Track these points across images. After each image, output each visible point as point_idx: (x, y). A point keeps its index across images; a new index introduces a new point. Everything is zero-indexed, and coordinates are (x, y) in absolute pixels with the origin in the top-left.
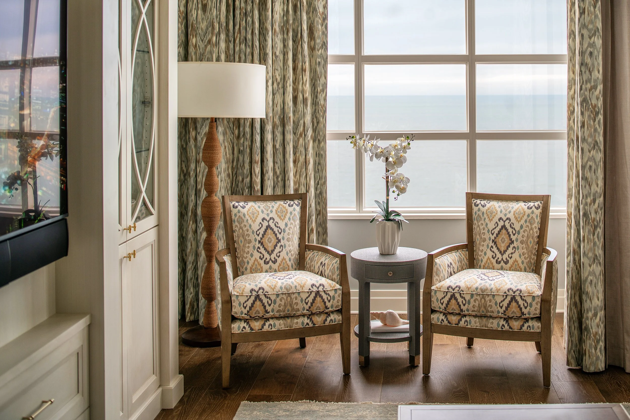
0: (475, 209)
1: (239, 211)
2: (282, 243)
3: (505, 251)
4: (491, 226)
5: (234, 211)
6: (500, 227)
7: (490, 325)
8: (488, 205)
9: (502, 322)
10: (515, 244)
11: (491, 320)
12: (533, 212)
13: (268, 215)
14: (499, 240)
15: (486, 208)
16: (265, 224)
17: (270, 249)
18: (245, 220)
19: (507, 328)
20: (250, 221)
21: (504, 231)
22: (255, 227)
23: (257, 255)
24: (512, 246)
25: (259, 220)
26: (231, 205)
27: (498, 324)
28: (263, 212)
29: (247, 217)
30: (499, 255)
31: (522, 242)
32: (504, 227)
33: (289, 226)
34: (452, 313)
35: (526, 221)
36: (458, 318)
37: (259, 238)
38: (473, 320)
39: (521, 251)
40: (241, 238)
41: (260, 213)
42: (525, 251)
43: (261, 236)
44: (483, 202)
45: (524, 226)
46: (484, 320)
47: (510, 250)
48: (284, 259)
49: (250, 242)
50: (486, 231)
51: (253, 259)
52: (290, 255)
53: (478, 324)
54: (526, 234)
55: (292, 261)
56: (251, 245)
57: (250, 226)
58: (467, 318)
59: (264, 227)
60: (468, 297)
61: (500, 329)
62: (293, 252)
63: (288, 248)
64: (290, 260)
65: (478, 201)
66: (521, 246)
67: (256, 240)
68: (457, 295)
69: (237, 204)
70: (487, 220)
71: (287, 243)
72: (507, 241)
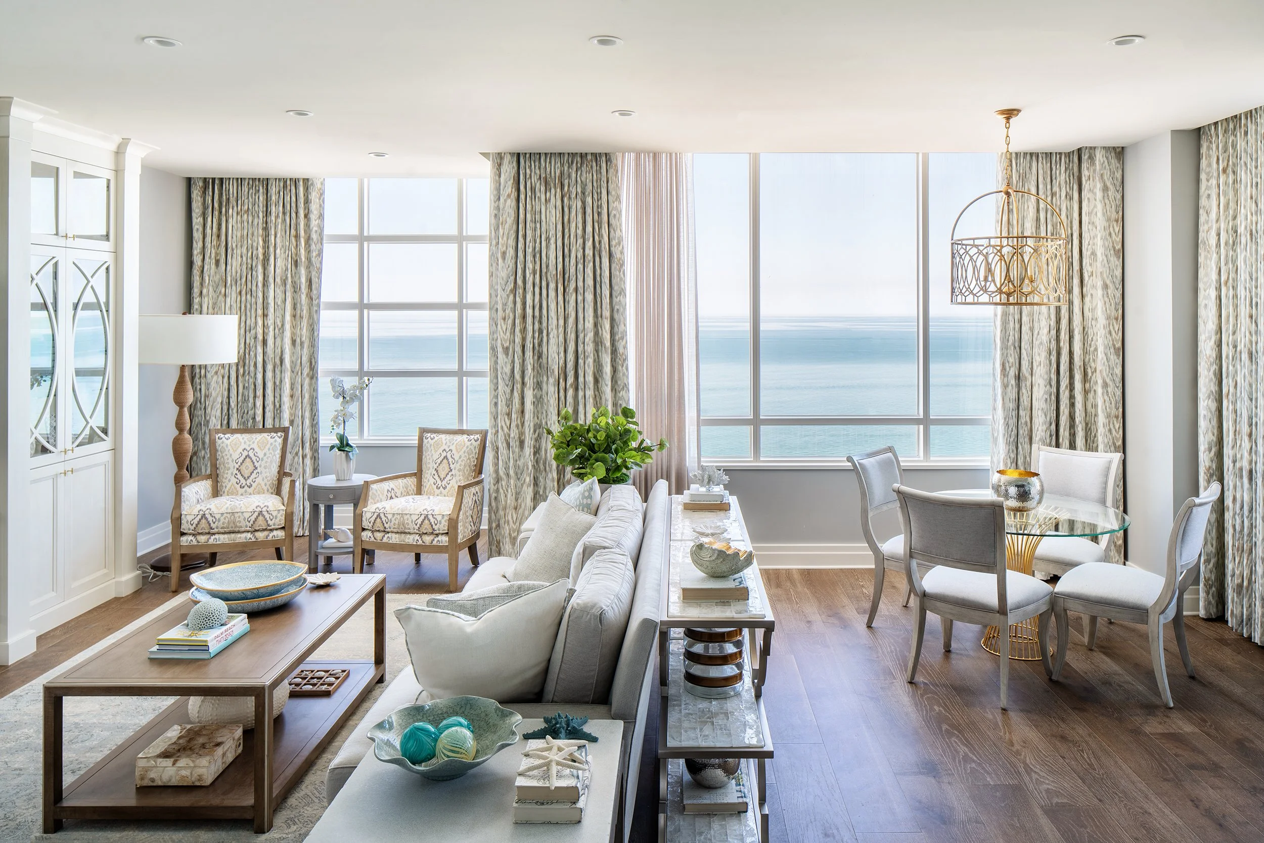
0: (425, 441)
1: (223, 442)
2: (259, 470)
3: (444, 479)
4: (436, 456)
5: (219, 442)
6: (442, 457)
7: (407, 540)
8: (436, 438)
9: (417, 537)
10: (453, 472)
11: (408, 536)
12: (471, 444)
13: (249, 445)
14: (440, 469)
15: (434, 440)
16: (245, 453)
17: (246, 476)
18: (227, 450)
19: (420, 542)
20: (231, 451)
21: (445, 461)
22: (235, 456)
23: (234, 480)
24: (450, 474)
25: (240, 450)
26: (217, 437)
27: (414, 540)
28: (245, 443)
29: (229, 447)
30: (439, 482)
31: (459, 470)
32: (446, 457)
33: (268, 455)
34: (379, 531)
35: (464, 452)
36: (382, 534)
37: (237, 466)
38: (394, 535)
39: (458, 478)
40: (222, 466)
41: (243, 444)
42: (461, 477)
43: (239, 464)
44: (432, 436)
45: (463, 456)
46: (403, 535)
47: (449, 477)
48: (259, 484)
49: (229, 469)
50: (431, 461)
51: (230, 483)
52: (266, 480)
53: (397, 540)
54: (463, 464)
55: (268, 486)
56: (230, 472)
57: (231, 455)
58: (390, 535)
59: (244, 456)
60: (390, 517)
61: (415, 543)
62: (269, 478)
63: (264, 475)
64: (266, 485)
65: (429, 435)
66: (458, 473)
67: (234, 467)
68: (382, 515)
69: (222, 436)
70: (433, 452)
71: (264, 471)
72: (447, 470)
